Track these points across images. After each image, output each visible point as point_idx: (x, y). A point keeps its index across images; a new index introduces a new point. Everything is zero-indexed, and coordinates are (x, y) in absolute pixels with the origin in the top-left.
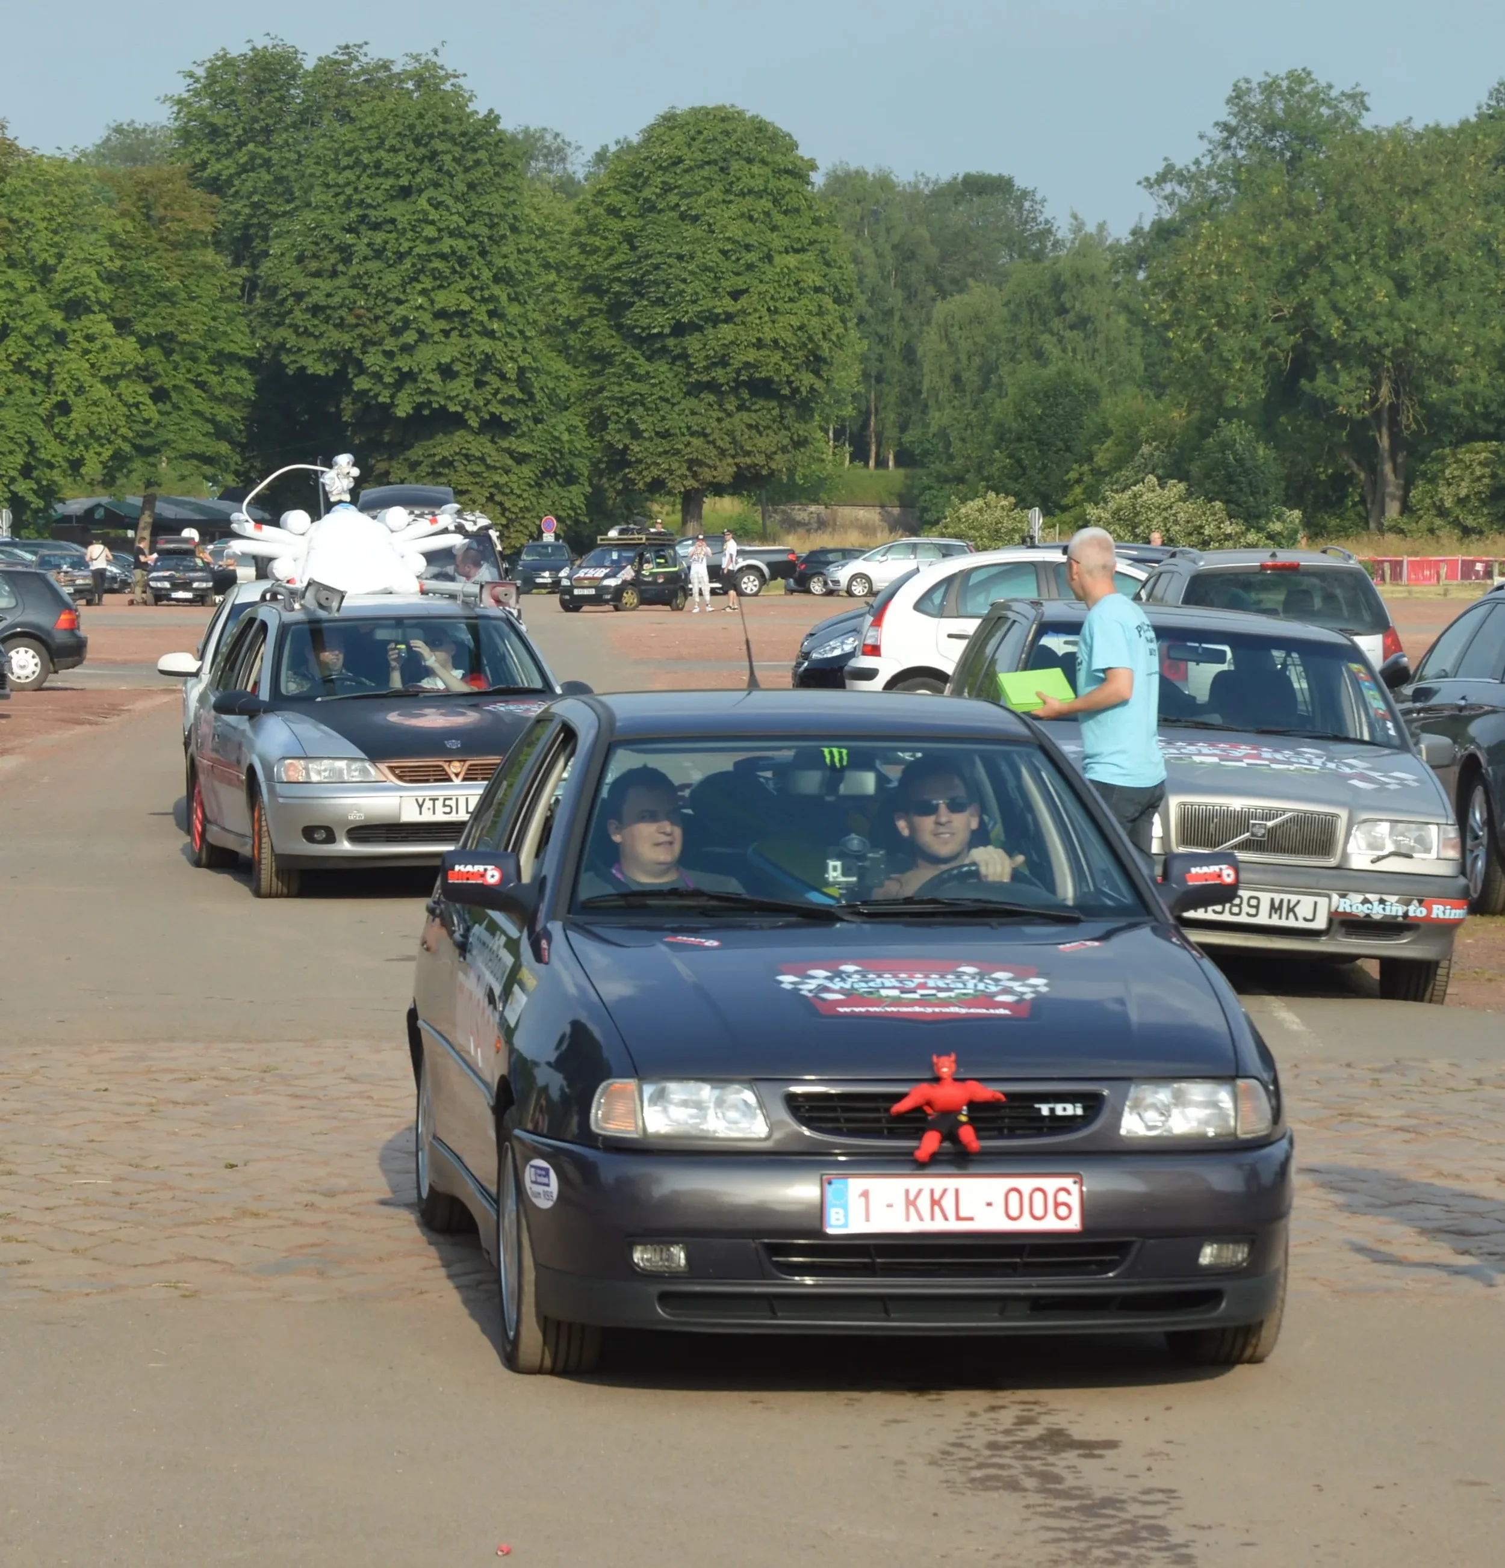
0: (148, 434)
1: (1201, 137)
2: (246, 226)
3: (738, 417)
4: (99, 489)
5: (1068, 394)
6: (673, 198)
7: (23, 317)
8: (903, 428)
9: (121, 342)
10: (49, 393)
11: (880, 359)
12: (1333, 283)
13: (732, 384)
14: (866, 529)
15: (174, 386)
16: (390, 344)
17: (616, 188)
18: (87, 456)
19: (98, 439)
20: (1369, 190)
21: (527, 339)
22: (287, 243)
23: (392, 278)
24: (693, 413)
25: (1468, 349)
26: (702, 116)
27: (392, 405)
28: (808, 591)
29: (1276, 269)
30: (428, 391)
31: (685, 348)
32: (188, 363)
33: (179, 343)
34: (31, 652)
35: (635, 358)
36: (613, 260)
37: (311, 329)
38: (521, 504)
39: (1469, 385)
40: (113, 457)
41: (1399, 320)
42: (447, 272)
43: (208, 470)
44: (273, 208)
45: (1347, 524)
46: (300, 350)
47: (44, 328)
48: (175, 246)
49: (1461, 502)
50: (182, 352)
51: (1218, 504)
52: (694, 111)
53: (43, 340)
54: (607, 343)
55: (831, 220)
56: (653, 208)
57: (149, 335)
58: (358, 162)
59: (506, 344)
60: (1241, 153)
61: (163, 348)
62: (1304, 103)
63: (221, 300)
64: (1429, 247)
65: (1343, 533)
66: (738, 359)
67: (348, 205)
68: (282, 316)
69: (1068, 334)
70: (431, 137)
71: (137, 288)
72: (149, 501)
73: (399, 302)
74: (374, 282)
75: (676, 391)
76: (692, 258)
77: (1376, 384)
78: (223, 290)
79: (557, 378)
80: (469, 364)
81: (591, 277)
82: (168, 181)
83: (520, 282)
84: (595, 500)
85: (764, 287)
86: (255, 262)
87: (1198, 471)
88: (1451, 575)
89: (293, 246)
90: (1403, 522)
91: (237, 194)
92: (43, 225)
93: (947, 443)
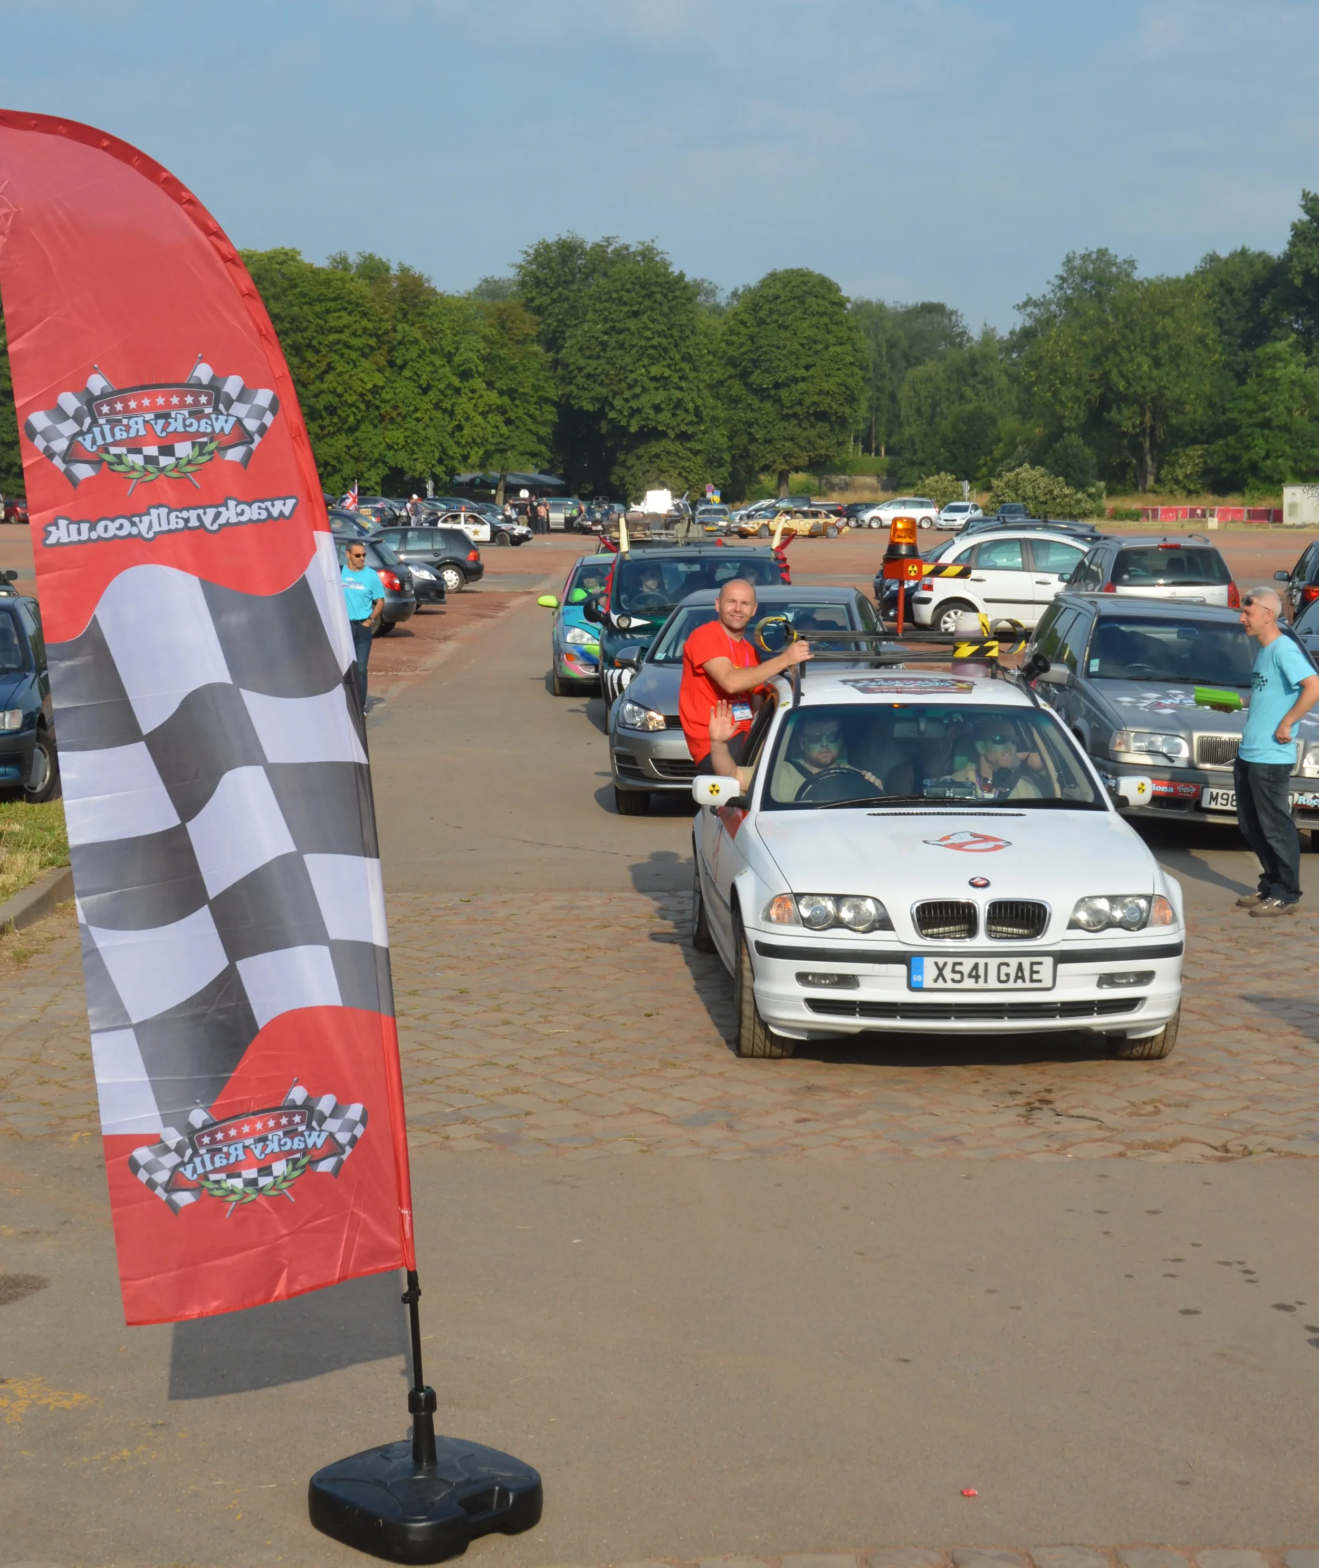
0: (501, 443)
1: (1048, 283)
2: (554, 332)
3: (810, 431)
4: (477, 469)
5: (980, 419)
6: (775, 317)
7: (439, 380)
8: (889, 436)
9: (489, 392)
10: (451, 420)
11: (878, 400)
12: (1121, 361)
13: (805, 414)
14: (873, 490)
15: (517, 418)
16: (627, 394)
17: (745, 311)
18: (471, 453)
19: (477, 444)
20: (1141, 312)
21: (699, 390)
22: (574, 341)
23: (628, 359)
24: (786, 429)
25: (1192, 396)
26: (791, 273)
27: (628, 426)
29: (1091, 355)
30: (647, 418)
31: (780, 396)
32: (525, 404)
33: (519, 394)
35: (753, 400)
36: (742, 350)
37: (586, 386)
39: (1191, 415)
40: (484, 454)
41: (1154, 381)
42: (656, 356)
43: (534, 461)
44: (568, 322)
45: (1127, 488)
46: (580, 397)
48: (518, 342)
49: (1187, 476)
50: (521, 399)
51: (1061, 478)
52: (786, 271)
53: (449, 392)
54: (739, 393)
55: (857, 328)
56: (764, 322)
57: (503, 389)
58: (611, 298)
59: (689, 394)
60: (1069, 292)
61: (510, 396)
62: (1103, 265)
63: (540, 370)
64: (1173, 341)
65: (1125, 493)
66: (808, 401)
67: (605, 320)
68: (573, 378)
69: (979, 386)
70: (650, 284)
71: (497, 364)
72: (503, 477)
73: (632, 372)
74: (619, 361)
75: (775, 418)
76: (784, 348)
77: (1143, 414)
78: (541, 365)
79: (714, 410)
80: (669, 405)
81: (731, 358)
82: (514, 308)
83: (696, 361)
84: (733, 475)
85: (823, 363)
86: (558, 351)
87: (1050, 461)
88: (1184, 516)
89: (578, 342)
90: (1156, 487)
91: (550, 315)
92: (448, 332)
93: (913, 444)
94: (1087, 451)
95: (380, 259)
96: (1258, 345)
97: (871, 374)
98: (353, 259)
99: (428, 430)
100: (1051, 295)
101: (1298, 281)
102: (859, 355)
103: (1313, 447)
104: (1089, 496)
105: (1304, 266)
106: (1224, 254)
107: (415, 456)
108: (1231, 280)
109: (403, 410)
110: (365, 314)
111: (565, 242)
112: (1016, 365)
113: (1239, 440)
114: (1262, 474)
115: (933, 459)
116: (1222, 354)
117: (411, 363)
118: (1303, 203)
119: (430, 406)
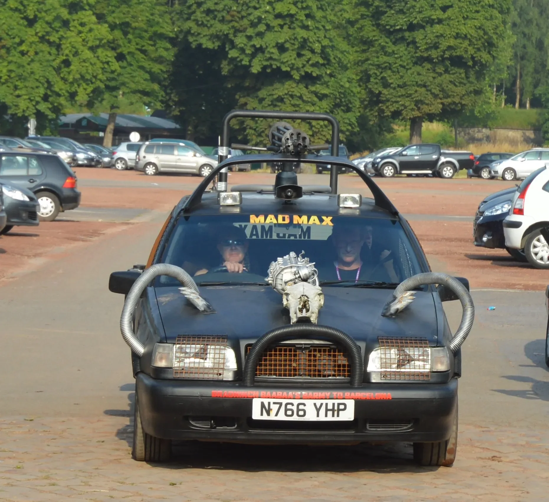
0: (114, 79)
3: (444, 76)
4: (85, 109)
7: (46, 12)
8: (536, 86)
9: (99, 26)
10: (58, 55)
11: (524, 47)
13: (440, 58)
14: (513, 142)
15: (129, 53)
16: (250, 32)
18: (78, 90)
19: (85, 81)
21: (326, 30)
24: (419, 74)
27: (250, 66)
28: (480, 176)
30: (271, 58)
31: (414, 38)
32: (138, 40)
33: (132, 28)
34: (50, 200)
35: (387, 43)
37: (205, 23)
40: (93, 91)
43: (146, 99)
46: (199, 34)
47: (57, 18)
50: (133, 34)
53: (57, 25)
54: (371, 35)
57: (115, 23)
59: (315, 33)
61: (122, 30)
63: (156, 4)
66: (444, 44)
72: (113, 117)
73: (255, 8)
75: (409, 61)
79: (342, 52)
80: (294, 44)
84: (362, 120)
85: (461, 4)
99: (33, 65)
107: (17, 92)
119: (36, 39)
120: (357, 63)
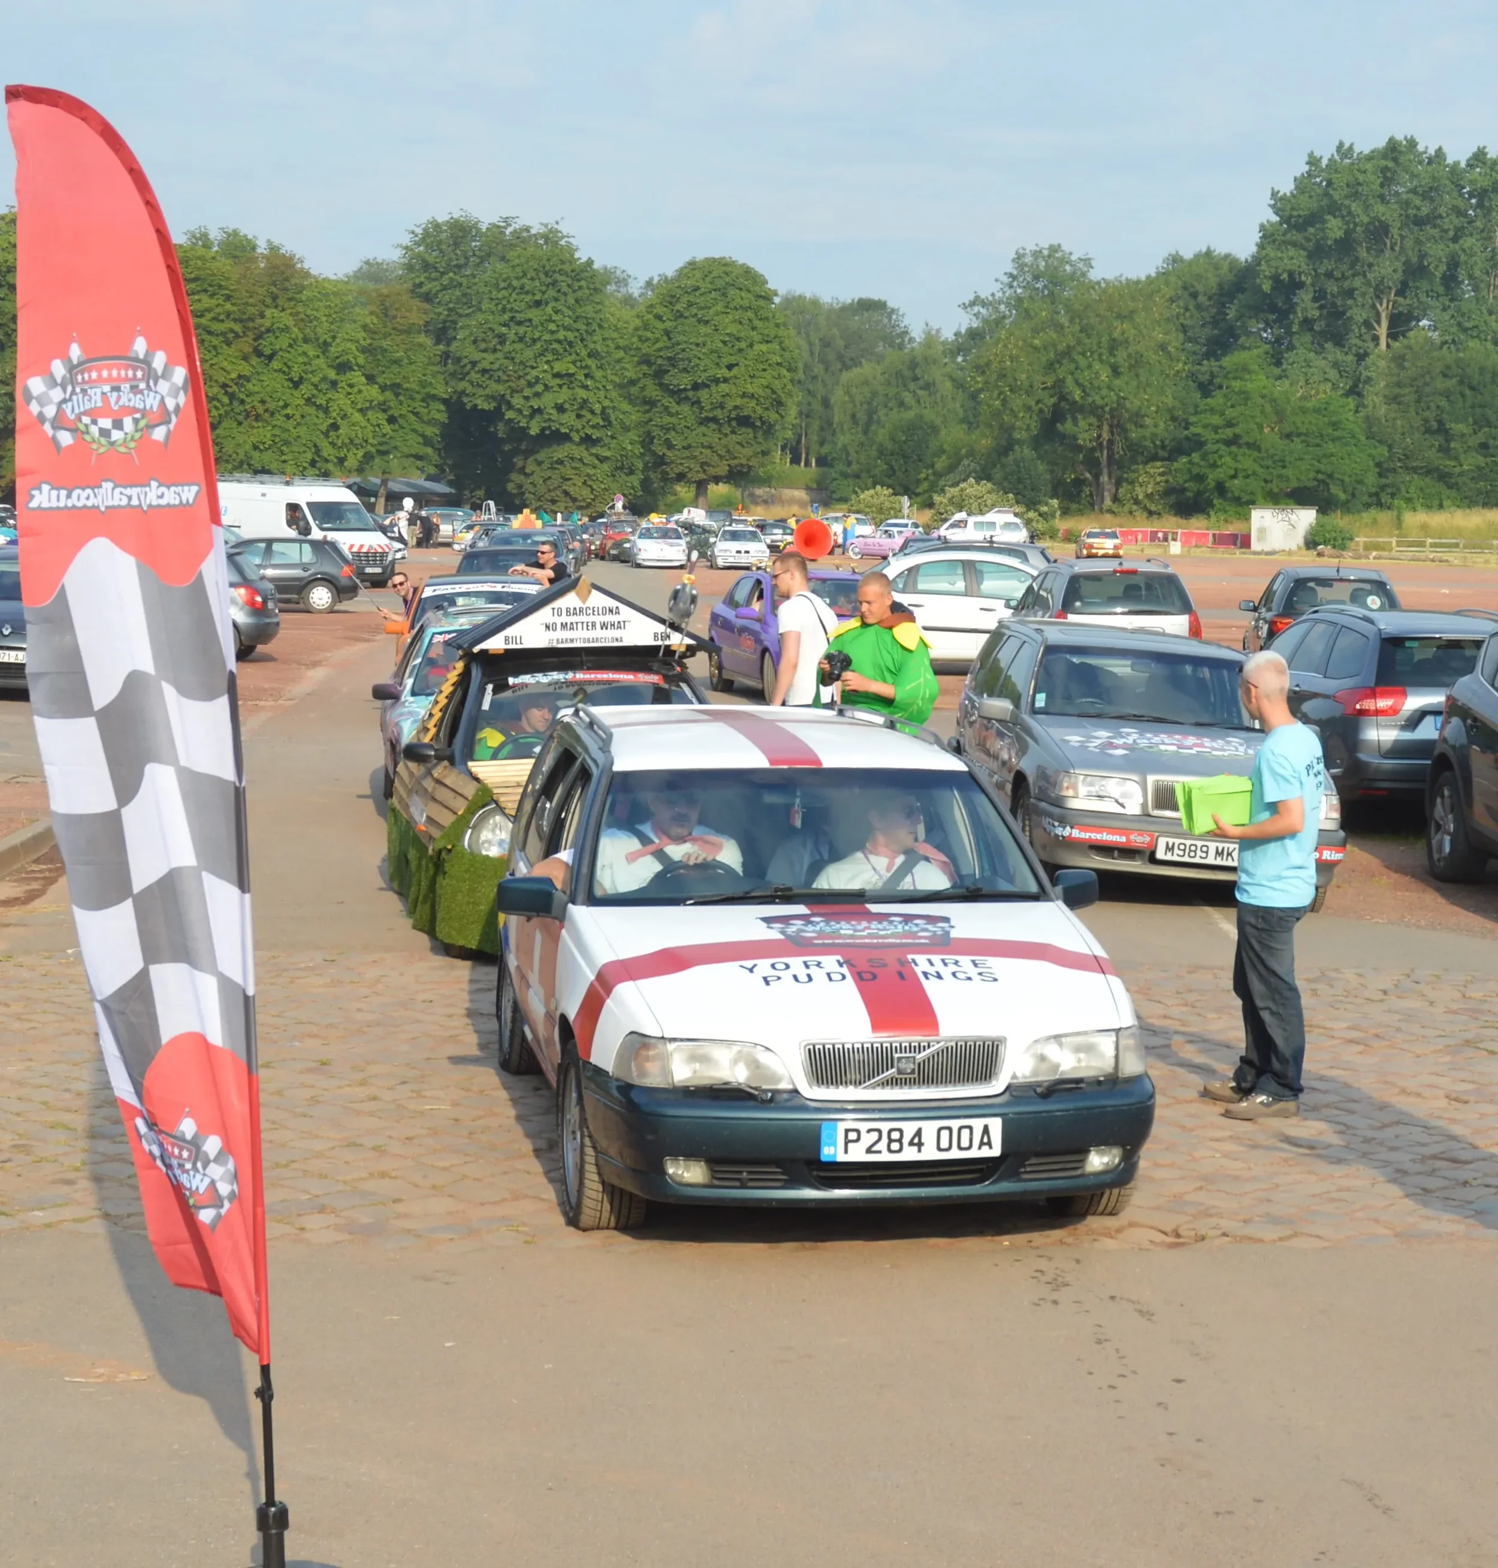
0: (386, 443)
1: (998, 281)
2: (445, 322)
3: (730, 437)
5: (921, 428)
6: (694, 310)
7: (312, 372)
8: (822, 445)
9: (369, 388)
10: (327, 418)
11: (810, 404)
12: (1077, 368)
13: (726, 419)
14: (802, 505)
15: (401, 415)
16: (527, 392)
17: (661, 303)
19: (356, 445)
20: (1098, 315)
21: (607, 390)
22: (467, 333)
23: (529, 354)
24: (704, 435)
25: (1153, 409)
26: (712, 262)
27: (528, 428)
29: (1044, 359)
30: (550, 419)
31: (699, 398)
32: (410, 402)
33: (403, 389)
35: (670, 403)
36: (658, 346)
37: (480, 382)
38: (603, 486)
39: (1152, 429)
40: (364, 456)
41: (1114, 390)
42: (561, 351)
43: (419, 463)
44: (460, 311)
45: (1082, 507)
46: (474, 395)
47: (324, 379)
48: (402, 332)
49: (1149, 496)
50: (405, 395)
51: (1011, 495)
52: (707, 259)
53: (323, 386)
54: (653, 394)
55: (785, 324)
56: (681, 316)
57: (386, 384)
58: (510, 285)
59: (595, 394)
60: (1020, 291)
61: (393, 391)
62: (1056, 263)
63: (428, 364)
64: (1132, 349)
65: (1081, 512)
66: (730, 404)
67: (504, 310)
68: (464, 375)
69: (920, 392)
70: (554, 272)
71: (379, 357)
72: (384, 482)
73: (533, 368)
74: (518, 355)
75: (694, 422)
76: (704, 345)
77: (1100, 427)
78: (430, 358)
79: (624, 413)
80: (573, 405)
81: (644, 355)
82: (399, 294)
83: (603, 358)
84: (645, 484)
85: (747, 363)
86: (450, 341)
87: (998, 475)
88: (1144, 539)
89: (471, 334)
90: (1115, 508)
91: (439, 303)
92: (324, 319)
93: (848, 454)
94: (1041, 467)
95: (246, 236)
96: (1224, 355)
97: (801, 375)
98: (215, 235)
99: (299, 429)
100: (1000, 294)
101: (1267, 287)
102: (787, 354)
103: (1284, 467)
104: (1040, 515)
105: (1273, 270)
106: (1188, 254)
107: (283, 458)
108: (1195, 283)
109: (272, 406)
110: (228, 298)
111: (457, 221)
112: (962, 369)
113: (1204, 457)
114: (1230, 495)
115: (868, 471)
116: (1185, 363)
117: (280, 353)
118: (1273, 202)
119: (302, 402)
120: (639, 425)
